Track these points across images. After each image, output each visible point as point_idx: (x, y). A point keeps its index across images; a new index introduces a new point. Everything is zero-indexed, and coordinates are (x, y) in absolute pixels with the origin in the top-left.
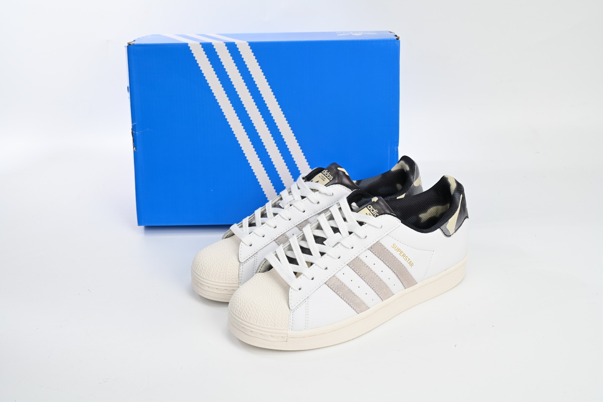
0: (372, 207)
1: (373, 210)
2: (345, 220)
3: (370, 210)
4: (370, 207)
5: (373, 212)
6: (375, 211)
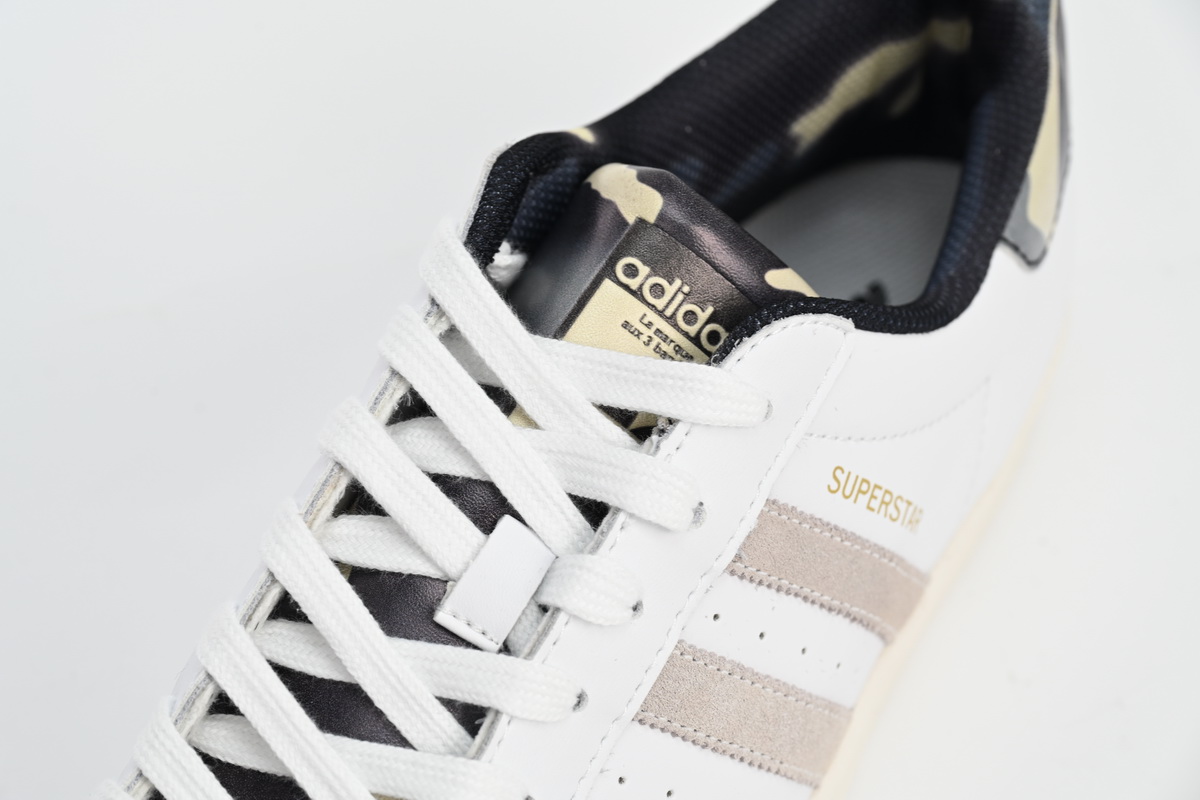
0: (644, 270)
1: (657, 290)
2: (504, 400)
3: (637, 294)
4: (631, 271)
5: (660, 304)
6: (670, 290)
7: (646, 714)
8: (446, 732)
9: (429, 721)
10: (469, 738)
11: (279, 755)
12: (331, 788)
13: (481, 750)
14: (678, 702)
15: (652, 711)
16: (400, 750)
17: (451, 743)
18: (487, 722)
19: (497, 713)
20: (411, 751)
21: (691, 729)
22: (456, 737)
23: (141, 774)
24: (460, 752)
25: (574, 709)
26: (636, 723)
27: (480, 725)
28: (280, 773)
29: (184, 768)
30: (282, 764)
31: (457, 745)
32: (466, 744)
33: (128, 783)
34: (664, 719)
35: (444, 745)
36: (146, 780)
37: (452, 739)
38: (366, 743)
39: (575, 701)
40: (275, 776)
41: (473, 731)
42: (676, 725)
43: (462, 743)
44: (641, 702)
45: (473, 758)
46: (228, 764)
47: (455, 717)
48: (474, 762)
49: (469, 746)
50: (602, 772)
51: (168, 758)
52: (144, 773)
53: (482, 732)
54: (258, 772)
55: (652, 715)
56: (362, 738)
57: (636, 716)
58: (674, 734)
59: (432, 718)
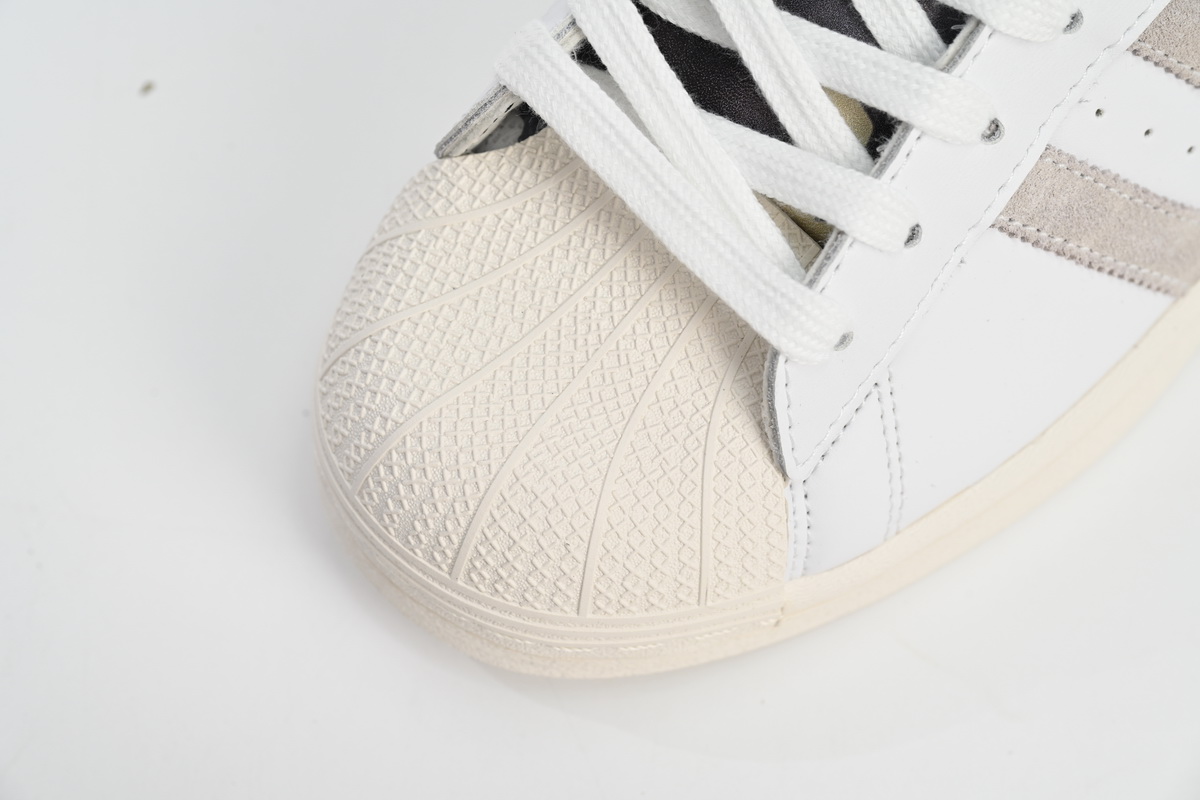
7: (1142, 44)
8: (916, 33)
9: (899, 17)
10: (940, 43)
11: (728, 27)
12: (779, 74)
13: (952, 63)
14: (1181, 36)
15: (1150, 42)
16: (862, 44)
17: (919, 45)
18: (965, 30)
19: (979, 23)
20: (875, 49)
21: (1188, 67)
22: (926, 39)
23: (574, 23)
24: (928, 60)
25: (1065, 30)
26: (1130, 54)
27: (957, 32)
28: (725, 45)
29: (622, 25)
30: (729, 37)
31: (926, 48)
32: (936, 49)
33: (558, 31)
34: (1161, 53)
35: (911, 46)
36: (579, 30)
37: (921, 41)
38: (825, 30)
39: (1068, 21)
40: (719, 46)
41: (948, 37)
42: (1173, 60)
43: (932, 47)
44: (1141, 32)
45: (942, 70)
46: (669, 23)
47: (929, 16)
48: (943, 74)
49: (940, 52)
50: (1080, 102)
51: (607, 11)
52: (578, 23)
53: (958, 40)
54: (701, 38)
55: (1149, 46)
56: (822, 23)
57: (1132, 46)
58: (1168, 70)
59: (903, 14)
